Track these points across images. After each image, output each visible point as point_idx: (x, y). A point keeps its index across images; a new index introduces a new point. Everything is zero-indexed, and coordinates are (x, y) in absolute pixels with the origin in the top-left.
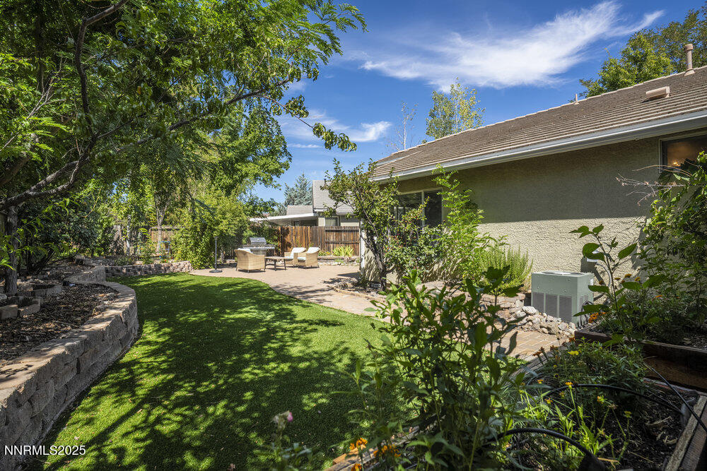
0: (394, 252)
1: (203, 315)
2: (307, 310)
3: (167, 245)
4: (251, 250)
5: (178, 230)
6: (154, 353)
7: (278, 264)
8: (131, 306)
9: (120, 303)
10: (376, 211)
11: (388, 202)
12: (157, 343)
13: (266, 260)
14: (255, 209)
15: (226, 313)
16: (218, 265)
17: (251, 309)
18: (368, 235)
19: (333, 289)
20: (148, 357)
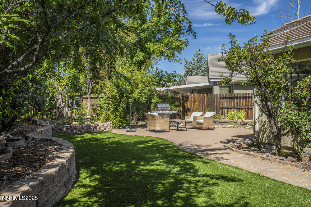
0: (290, 117)
1: (123, 165)
2: (207, 166)
3: (94, 110)
4: (158, 114)
5: (102, 98)
6: (88, 195)
7: (180, 125)
8: (72, 156)
9: (64, 154)
10: (271, 79)
11: (283, 70)
12: (90, 186)
13: (170, 122)
14: (160, 80)
15: (141, 165)
16: (132, 126)
17: (160, 162)
18: (262, 100)
19: (229, 148)
20: (84, 197)
